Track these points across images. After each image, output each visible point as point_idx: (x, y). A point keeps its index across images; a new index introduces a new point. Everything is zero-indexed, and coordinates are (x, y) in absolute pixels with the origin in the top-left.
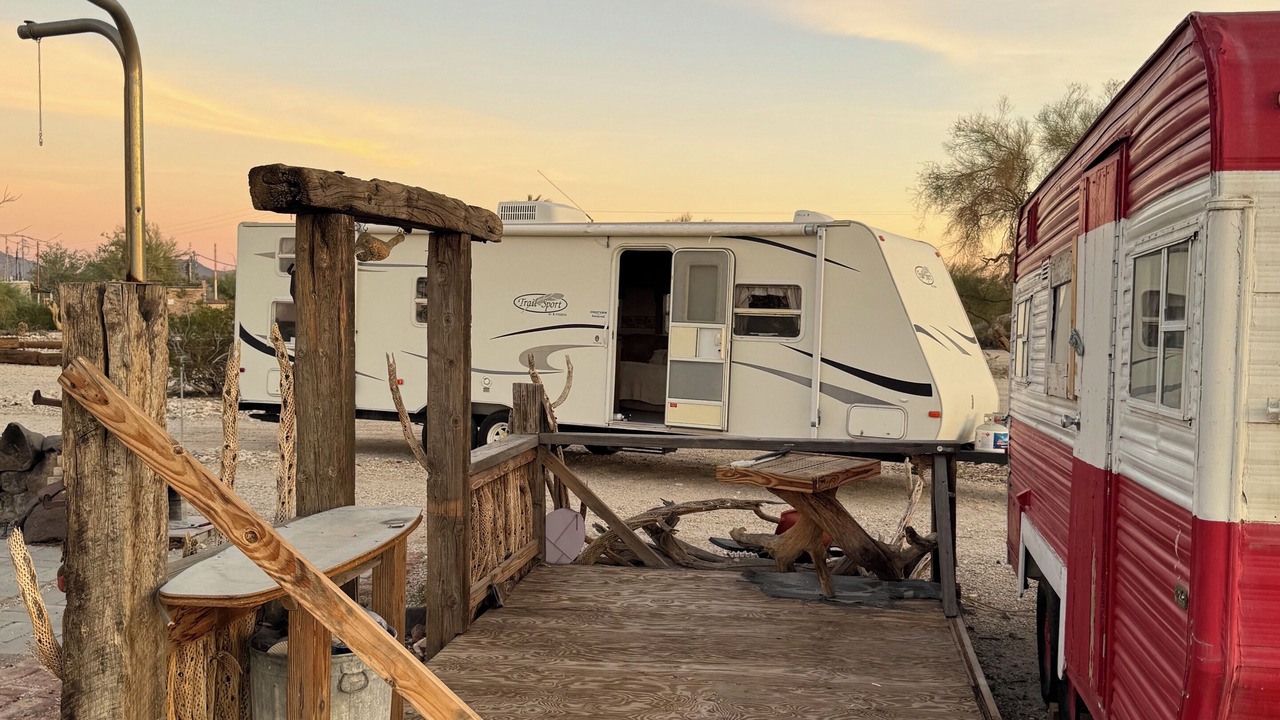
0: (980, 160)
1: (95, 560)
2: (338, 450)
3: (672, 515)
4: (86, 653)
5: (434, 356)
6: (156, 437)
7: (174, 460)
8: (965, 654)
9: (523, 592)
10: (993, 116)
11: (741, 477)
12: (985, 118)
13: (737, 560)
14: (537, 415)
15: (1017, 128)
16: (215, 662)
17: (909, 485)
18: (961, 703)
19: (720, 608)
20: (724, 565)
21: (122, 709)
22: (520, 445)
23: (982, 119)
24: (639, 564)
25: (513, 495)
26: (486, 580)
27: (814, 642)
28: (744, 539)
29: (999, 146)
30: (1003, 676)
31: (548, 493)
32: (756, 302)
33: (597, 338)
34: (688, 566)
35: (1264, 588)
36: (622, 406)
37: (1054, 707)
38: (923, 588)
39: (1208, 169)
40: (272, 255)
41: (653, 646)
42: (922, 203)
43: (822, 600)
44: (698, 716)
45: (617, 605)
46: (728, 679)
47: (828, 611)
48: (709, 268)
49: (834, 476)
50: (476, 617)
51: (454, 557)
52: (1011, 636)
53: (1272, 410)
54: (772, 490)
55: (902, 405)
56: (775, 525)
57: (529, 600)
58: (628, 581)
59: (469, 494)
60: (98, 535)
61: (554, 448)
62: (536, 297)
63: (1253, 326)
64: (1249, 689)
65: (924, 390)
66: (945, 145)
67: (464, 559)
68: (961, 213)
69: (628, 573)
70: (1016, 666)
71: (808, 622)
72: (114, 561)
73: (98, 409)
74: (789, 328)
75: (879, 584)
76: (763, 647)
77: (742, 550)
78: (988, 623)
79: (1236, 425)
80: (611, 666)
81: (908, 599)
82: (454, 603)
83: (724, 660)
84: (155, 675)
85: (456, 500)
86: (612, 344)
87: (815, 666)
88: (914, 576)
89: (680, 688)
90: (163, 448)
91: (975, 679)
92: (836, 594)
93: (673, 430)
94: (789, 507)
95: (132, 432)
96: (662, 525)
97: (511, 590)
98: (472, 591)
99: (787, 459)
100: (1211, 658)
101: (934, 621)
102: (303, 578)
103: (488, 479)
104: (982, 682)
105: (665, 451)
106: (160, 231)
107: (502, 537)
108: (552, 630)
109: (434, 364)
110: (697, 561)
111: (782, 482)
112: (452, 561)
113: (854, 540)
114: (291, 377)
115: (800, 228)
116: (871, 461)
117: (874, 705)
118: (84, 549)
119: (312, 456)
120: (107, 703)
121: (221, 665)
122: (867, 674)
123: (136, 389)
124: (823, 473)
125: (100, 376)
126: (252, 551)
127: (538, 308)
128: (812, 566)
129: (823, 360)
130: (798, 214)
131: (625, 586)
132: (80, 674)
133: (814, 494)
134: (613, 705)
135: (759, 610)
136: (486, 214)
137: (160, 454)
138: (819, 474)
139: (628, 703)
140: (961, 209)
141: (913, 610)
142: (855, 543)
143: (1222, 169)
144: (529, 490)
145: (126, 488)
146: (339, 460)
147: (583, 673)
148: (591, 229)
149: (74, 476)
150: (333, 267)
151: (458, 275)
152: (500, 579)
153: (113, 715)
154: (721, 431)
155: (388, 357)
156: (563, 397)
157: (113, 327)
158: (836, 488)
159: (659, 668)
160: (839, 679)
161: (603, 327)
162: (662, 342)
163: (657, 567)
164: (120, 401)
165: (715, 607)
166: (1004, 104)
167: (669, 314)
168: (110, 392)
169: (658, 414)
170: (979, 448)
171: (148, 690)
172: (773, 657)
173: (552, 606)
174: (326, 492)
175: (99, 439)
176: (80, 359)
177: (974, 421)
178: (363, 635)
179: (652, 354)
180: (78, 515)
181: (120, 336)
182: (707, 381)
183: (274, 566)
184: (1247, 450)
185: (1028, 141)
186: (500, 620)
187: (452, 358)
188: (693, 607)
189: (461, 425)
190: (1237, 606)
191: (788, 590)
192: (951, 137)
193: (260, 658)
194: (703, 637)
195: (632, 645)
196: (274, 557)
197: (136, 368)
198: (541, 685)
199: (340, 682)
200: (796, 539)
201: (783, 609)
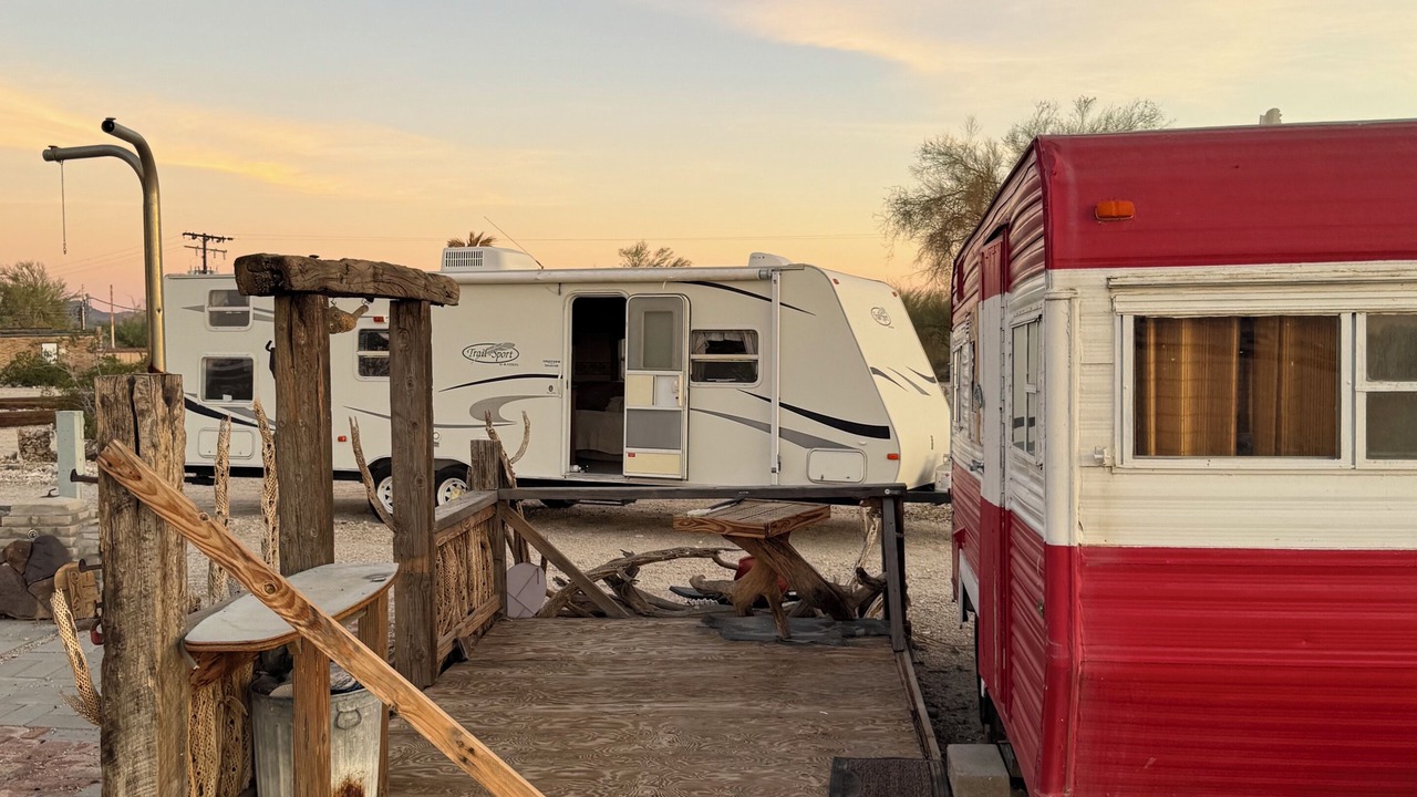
0: (949, 184)
1: (128, 615)
2: (319, 513)
3: (632, 566)
4: (122, 695)
5: (397, 419)
6: (184, 506)
7: (200, 525)
8: (908, 683)
9: (487, 646)
10: (959, 137)
11: (697, 526)
12: (952, 140)
13: (697, 607)
14: (496, 471)
15: (985, 150)
16: (222, 705)
17: (864, 527)
18: (899, 724)
19: (680, 652)
20: (685, 613)
21: (156, 743)
22: (481, 501)
23: (949, 141)
24: (600, 615)
25: (474, 552)
26: (451, 635)
27: (768, 679)
28: (703, 587)
29: (967, 169)
30: (947, 704)
31: (508, 550)
32: (713, 347)
33: (551, 388)
34: (649, 616)
35: (1097, 598)
36: (579, 457)
37: (987, 726)
38: (875, 626)
39: (1043, 267)
40: (201, 309)
41: (616, 689)
42: (890, 229)
43: (779, 641)
44: (658, 747)
45: (580, 654)
46: (686, 714)
47: (784, 651)
48: (664, 313)
49: (785, 522)
50: (444, 669)
51: (421, 612)
52: (959, 669)
53: (1097, 456)
54: (727, 537)
55: (861, 448)
56: (734, 572)
57: (493, 653)
58: (590, 632)
59: (433, 550)
60: (132, 593)
61: (513, 503)
62: (486, 347)
63: (1081, 390)
64: (1091, 679)
65: (882, 432)
66: (912, 169)
67: (431, 613)
68: (932, 239)
69: (591, 624)
70: (960, 695)
71: (764, 661)
72: (147, 615)
73: (132, 484)
74: (747, 373)
75: (834, 624)
76: (720, 685)
77: (701, 598)
78: (936, 657)
79: (1071, 468)
80: (577, 708)
81: (859, 637)
82: (422, 656)
83: (684, 699)
84: (179, 714)
85: (422, 556)
86: (567, 394)
87: (769, 700)
88: (868, 615)
89: (641, 723)
90: (190, 515)
91: (915, 704)
92: (792, 635)
93: (632, 481)
94: (745, 554)
95: (163, 503)
96: (622, 577)
97: (475, 644)
98: (439, 644)
99: (742, 506)
100: (1061, 655)
101: (882, 655)
102: (315, 622)
103: (451, 536)
104: (921, 707)
105: (624, 502)
106: (46, 271)
107: (465, 593)
108: (517, 679)
109: (398, 427)
110: (659, 609)
111: (736, 529)
112: (419, 616)
113: (807, 582)
114: (273, 446)
115: (755, 272)
116: (822, 505)
117: (821, 730)
118: (119, 606)
119: (294, 519)
120: (142, 739)
121: (228, 708)
122: (817, 704)
123: (162, 465)
124: (775, 519)
125: (132, 455)
126: (271, 601)
127: (488, 358)
128: (769, 610)
129: (781, 405)
130: (753, 257)
131: (588, 636)
132: (117, 714)
133: (767, 539)
134: (578, 741)
135: (718, 652)
136: (443, 280)
137: (188, 520)
138: (770, 520)
139: (594, 739)
140: (931, 235)
141: (863, 646)
142: (808, 585)
143: (1053, 268)
144: (489, 545)
145: (156, 551)
146: (320, 522)
147: (550, 715)
148: (541, 277)
149: (110, 543)
150: (310, 344)
151: (420, 341)
152: (465, 633)
153: (148, 749)
154: (681, 480)
155: (350, 420)
156: (521, 453)
157: (142, 413)
158: (789, 533)
159: (622, 708)
160: (790, 709)
161: (557, 377)
162: (618, 389)
163: (619, 617)
164: (152, 477)
165: (676, 652)
166: (971, 125)
167: (624, 360)
168: (143, 469)
169: (616, 464)
170: (940, 489)
171: (174, 727)
172: (730, 693)
173: (516, 657)
174: (308, 552)
175: (132, 510)
176: (115, 441)
177: (934, 461)
178: (369, 669)
179: (608, 401)
180: (114, 576)
181: (150, 420)
182: (664, 429)
183: (290, 613)
184: (1081, 489)
185: (998, 163)
186: (466, 672)
187: (416, 420)
188: (654, 653)
189: (425, 484)
190: (1078, 613)
191: (746, 633)
192: (918, 160)
193: (263, 701)
194: (664, 678)
195: (596, 689)
196: (290, 605)
197: (163, 447)
198: (511, 728)
199: (337, 719)
200: (752, 584)
201: (741, 651)
